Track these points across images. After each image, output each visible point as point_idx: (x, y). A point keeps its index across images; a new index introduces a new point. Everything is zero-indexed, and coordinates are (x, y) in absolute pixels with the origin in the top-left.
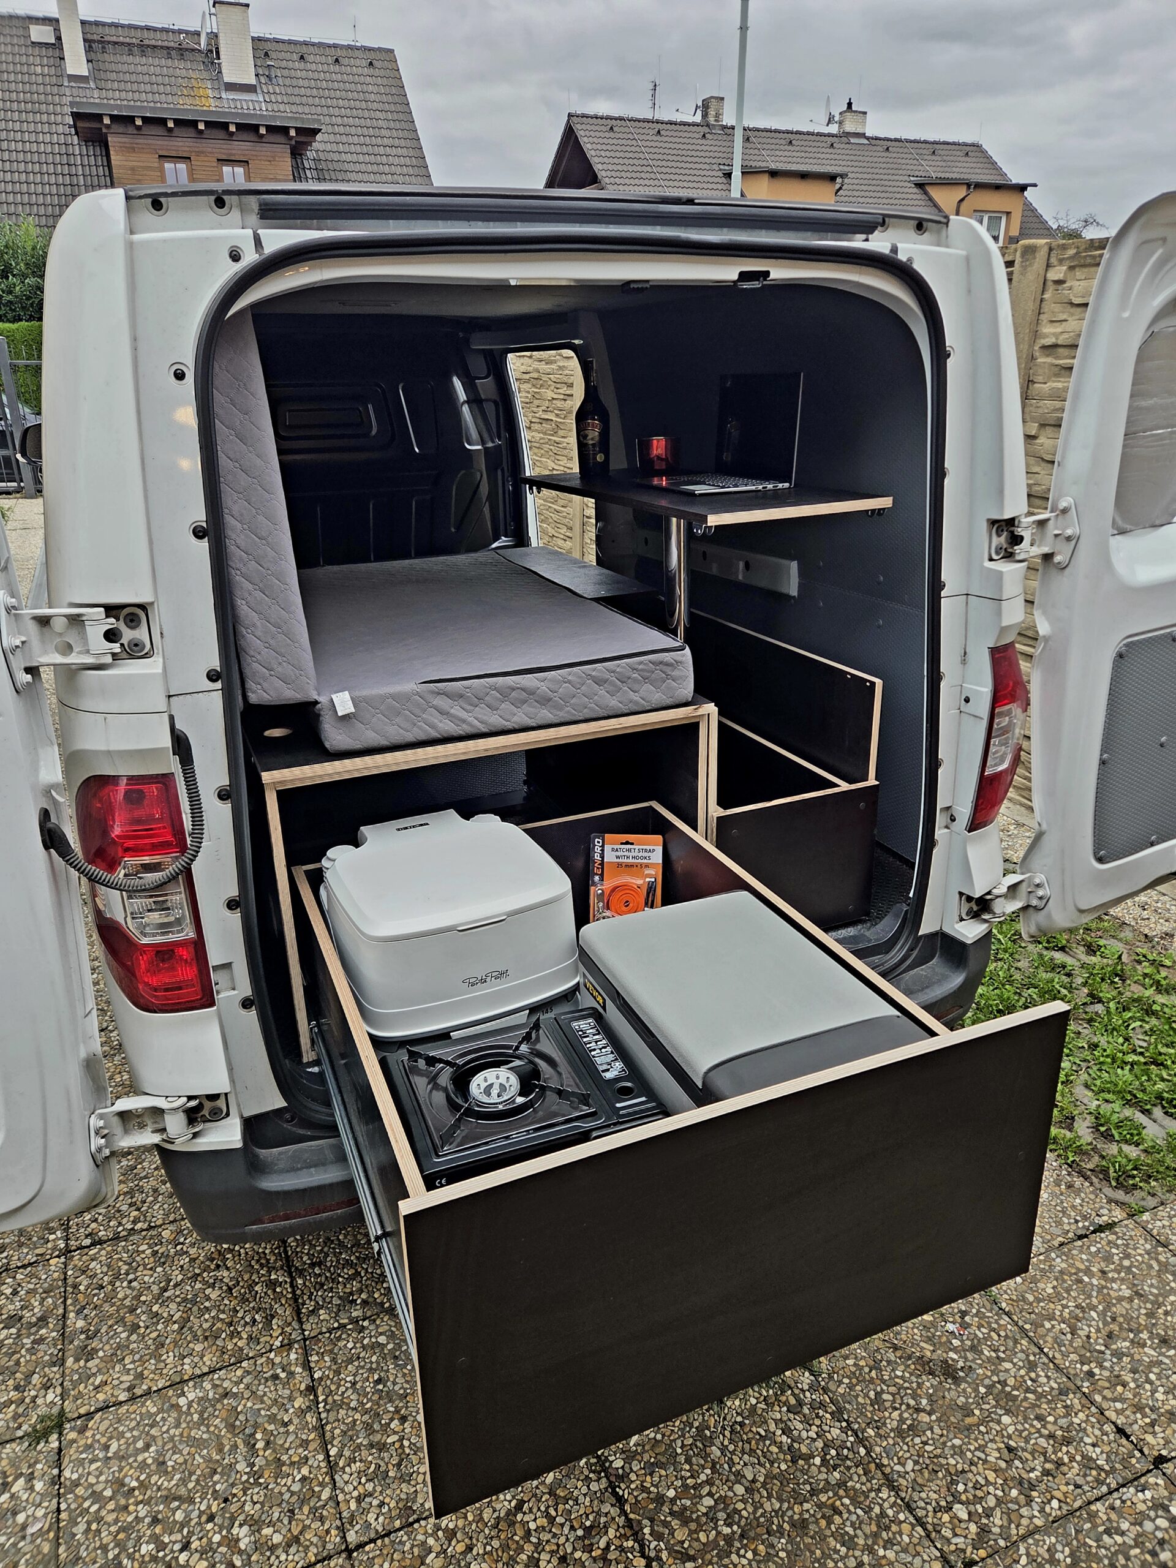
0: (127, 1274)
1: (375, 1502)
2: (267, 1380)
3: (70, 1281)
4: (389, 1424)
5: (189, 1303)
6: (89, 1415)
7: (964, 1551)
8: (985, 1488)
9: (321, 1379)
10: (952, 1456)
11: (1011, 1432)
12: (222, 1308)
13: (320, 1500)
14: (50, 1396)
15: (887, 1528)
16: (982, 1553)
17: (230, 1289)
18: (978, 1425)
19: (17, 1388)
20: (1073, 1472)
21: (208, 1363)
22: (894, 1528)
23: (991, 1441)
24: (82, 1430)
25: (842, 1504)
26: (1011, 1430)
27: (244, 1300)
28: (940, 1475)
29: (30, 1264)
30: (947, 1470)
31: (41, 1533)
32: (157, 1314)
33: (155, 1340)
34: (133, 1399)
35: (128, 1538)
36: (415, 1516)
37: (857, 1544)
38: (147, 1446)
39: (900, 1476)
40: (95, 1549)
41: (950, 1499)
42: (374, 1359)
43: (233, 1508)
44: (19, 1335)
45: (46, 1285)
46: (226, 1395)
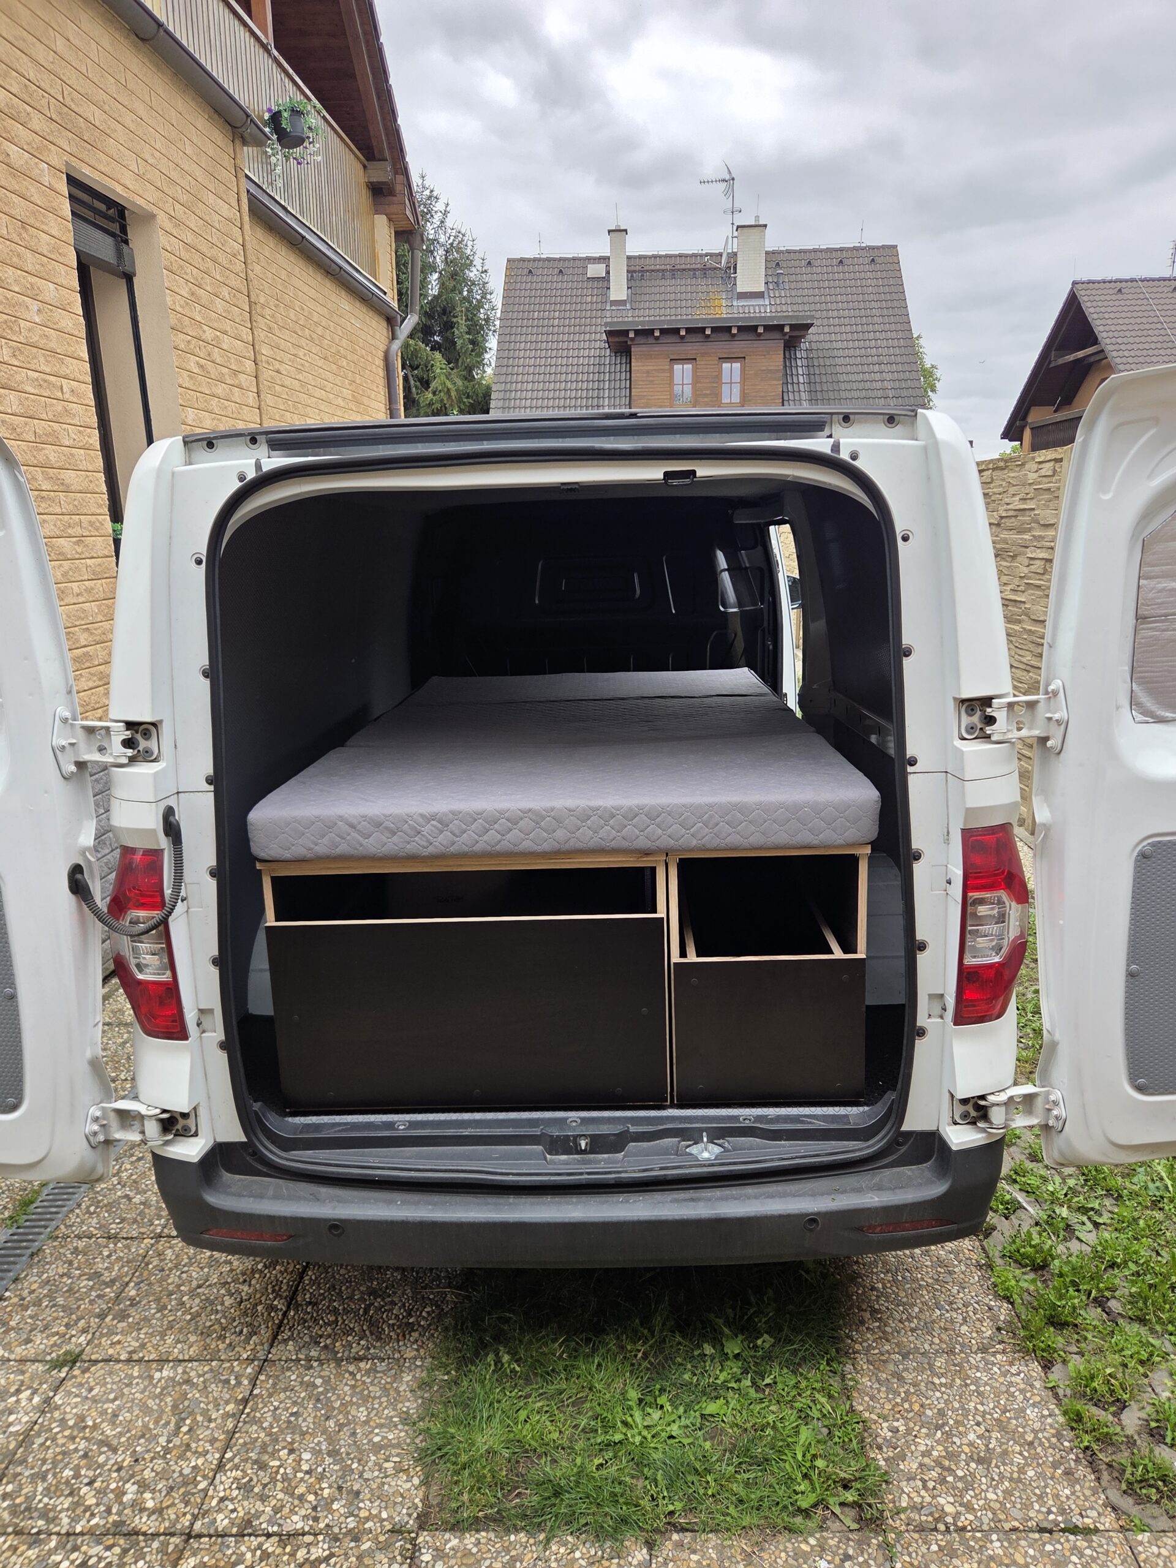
1: (231, 1507)
2: (220, 1381)
3: (147, 1259)
4: (279, 1450)
5: (209, 1303)
6: (96, 1362)
9: (257, 1395)
12: (227, 1314)
13: (196, 1486)
14: (82, 1338)
17: (241, 1302)
19: (67, 1326)
21: (192, 1353)
24: (87, 1370)
27: (245, 1314)
29: (131, 1240)
31: (17, 1433)
32: (183, 1303)
33: (169, 1322)
34: (129, 1361)
35: (62, 1460)
36: (250, 1531)
38: (115, 1399)
40: (39, 1459)
43: (137, 1468)
44: (92, 1288)
45: (131, 1257)
46: (188, 1381)
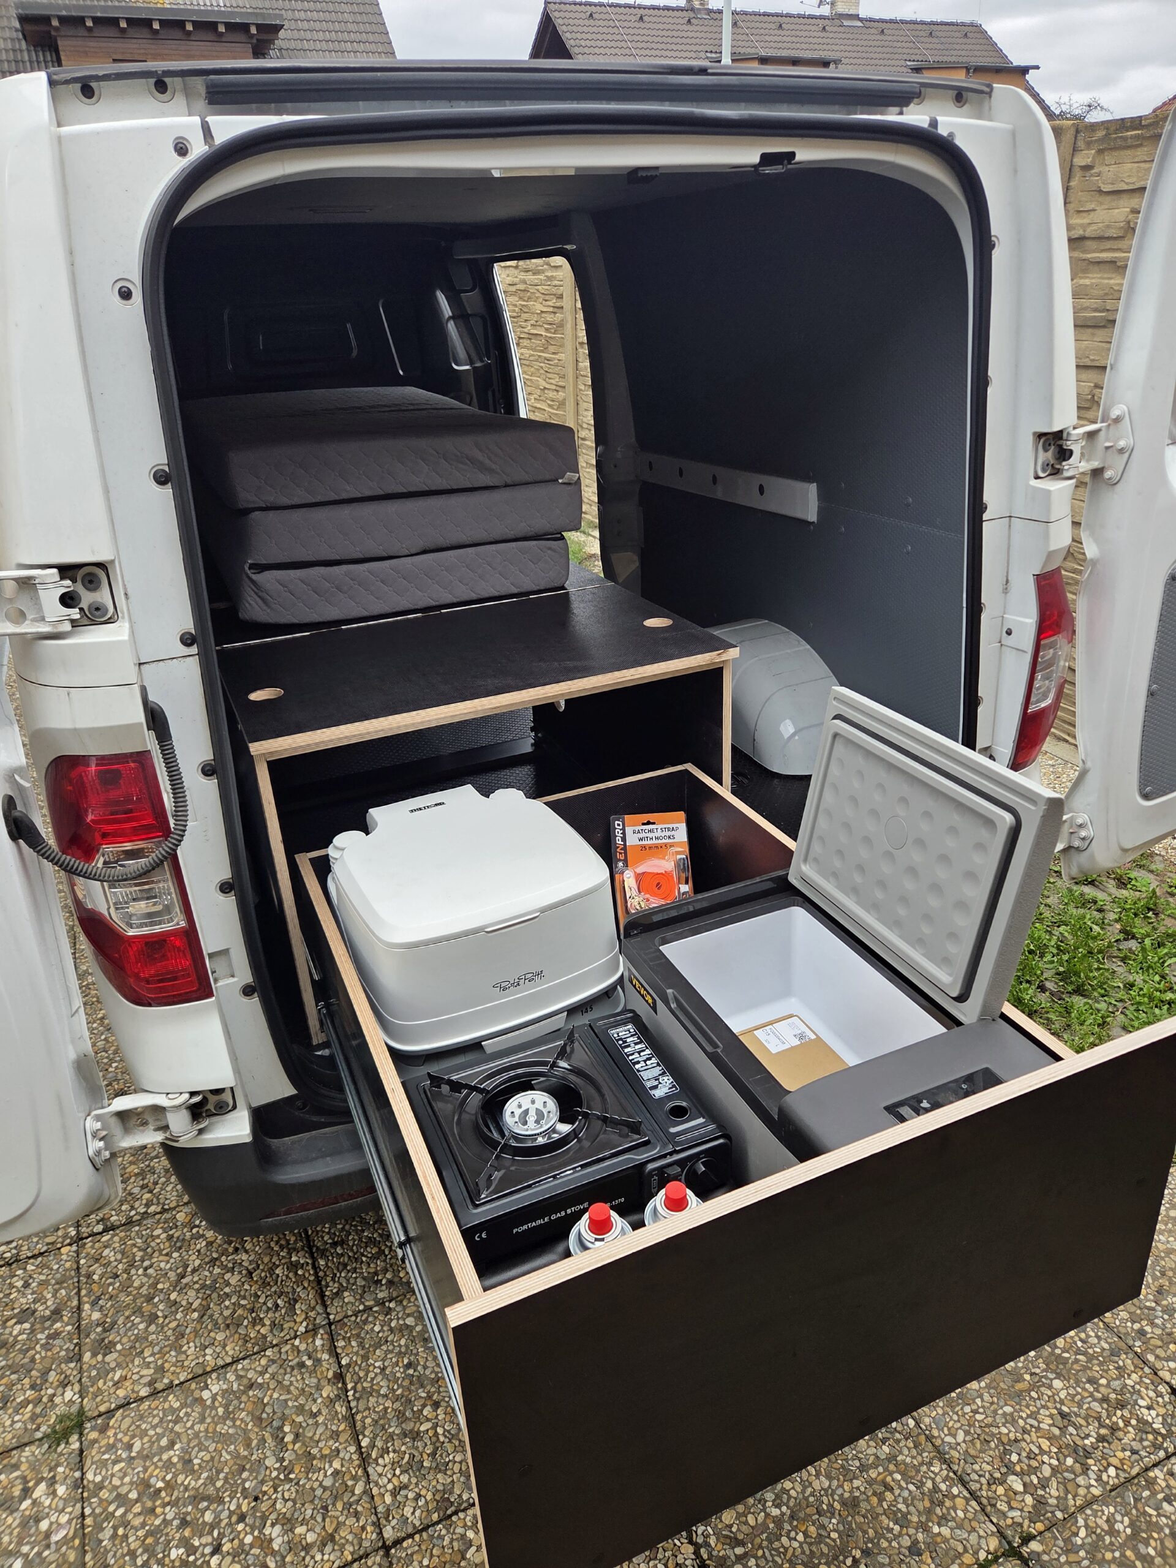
0: (142, 1261)
1: (411, 1495)
2: (293, 1368)
3: (83, 1271)
4: (421, 1411)
5: (209, 1290)
6: (110, 1413)
7: (1021, 1525)
8: (1039, 1458)
9: (349, 1365)
10: (1004, 1425)
11: (1063, 1397)
12: (242, 1293)
13: (353, 1494)
14: (68, 1394)
15: (941, 1504)
16: (1040, 1526)
17: (250, 1273)
18: (1029, 1391)
19: (33, 1387)
20: (1130, 1436)
21: (231, 1353)
22: (948, 1503)
23: (1043, 1407)
24: (103, 1430)
25: (893, 1480)
26: (1063, 1394)
27: (265, 1284)
28: (992, 1445)
29: (41, 1254)
30: (999, 1439)
31: (65, 1541)
32: (176, 1302)
33: (174, 1330)
34: (154, 1394)
35: (157, 1542)
36: (453, 1509)
37: (910, 1522)
38: (172, 1444)
39: (951, 1448)
40: (124, 1556)
41: (1004, 1470)
42: (403, 1342)
43: (264, 1507)
44: (33, 1331)
45: (58, 1276)
46: (251, 1386)
